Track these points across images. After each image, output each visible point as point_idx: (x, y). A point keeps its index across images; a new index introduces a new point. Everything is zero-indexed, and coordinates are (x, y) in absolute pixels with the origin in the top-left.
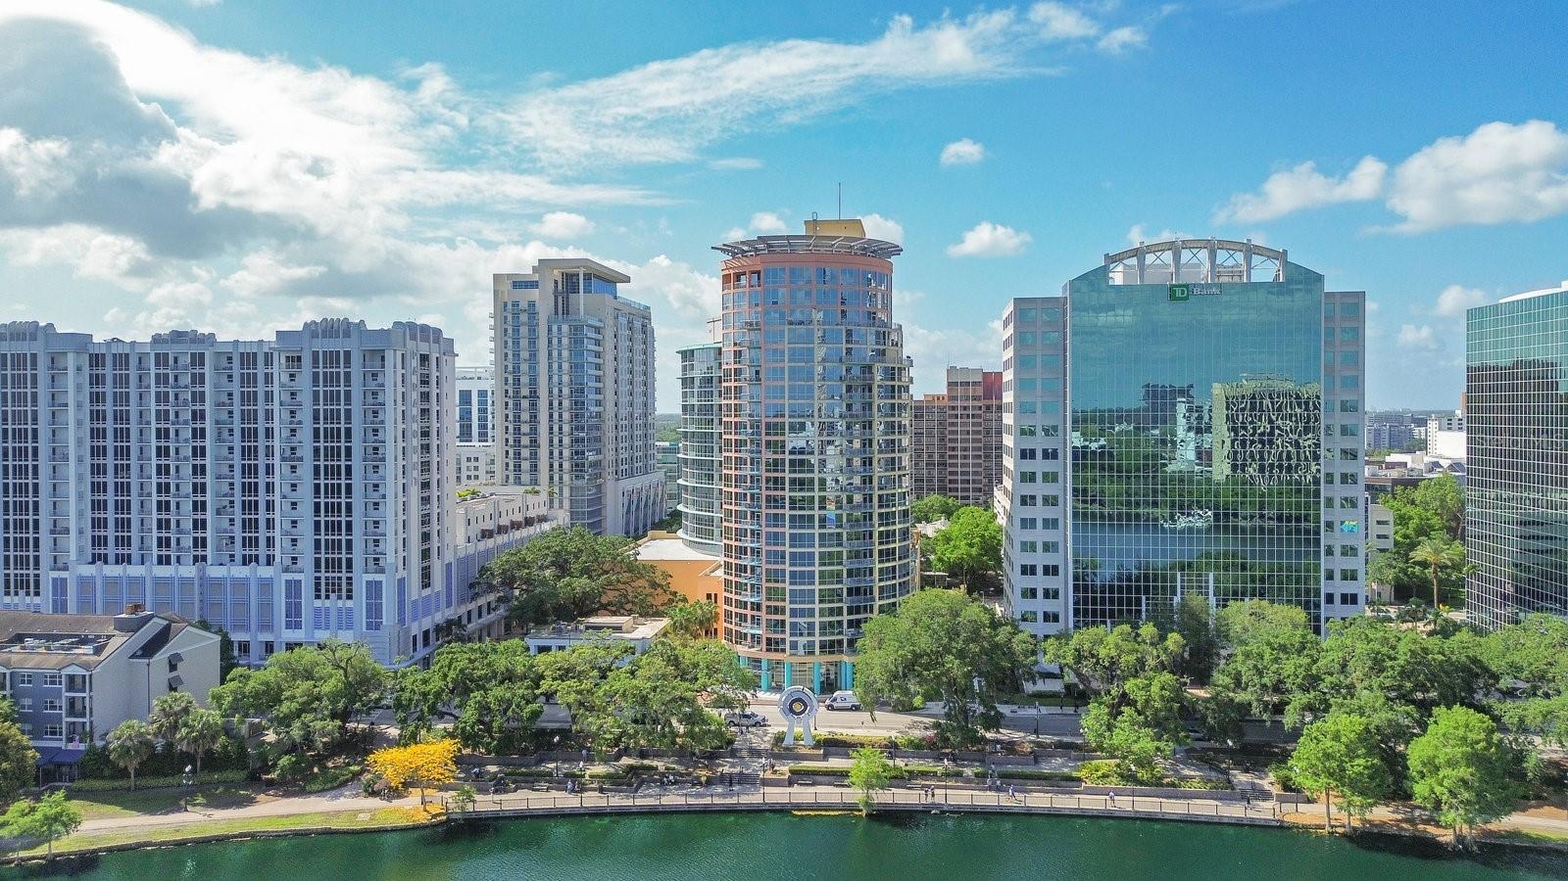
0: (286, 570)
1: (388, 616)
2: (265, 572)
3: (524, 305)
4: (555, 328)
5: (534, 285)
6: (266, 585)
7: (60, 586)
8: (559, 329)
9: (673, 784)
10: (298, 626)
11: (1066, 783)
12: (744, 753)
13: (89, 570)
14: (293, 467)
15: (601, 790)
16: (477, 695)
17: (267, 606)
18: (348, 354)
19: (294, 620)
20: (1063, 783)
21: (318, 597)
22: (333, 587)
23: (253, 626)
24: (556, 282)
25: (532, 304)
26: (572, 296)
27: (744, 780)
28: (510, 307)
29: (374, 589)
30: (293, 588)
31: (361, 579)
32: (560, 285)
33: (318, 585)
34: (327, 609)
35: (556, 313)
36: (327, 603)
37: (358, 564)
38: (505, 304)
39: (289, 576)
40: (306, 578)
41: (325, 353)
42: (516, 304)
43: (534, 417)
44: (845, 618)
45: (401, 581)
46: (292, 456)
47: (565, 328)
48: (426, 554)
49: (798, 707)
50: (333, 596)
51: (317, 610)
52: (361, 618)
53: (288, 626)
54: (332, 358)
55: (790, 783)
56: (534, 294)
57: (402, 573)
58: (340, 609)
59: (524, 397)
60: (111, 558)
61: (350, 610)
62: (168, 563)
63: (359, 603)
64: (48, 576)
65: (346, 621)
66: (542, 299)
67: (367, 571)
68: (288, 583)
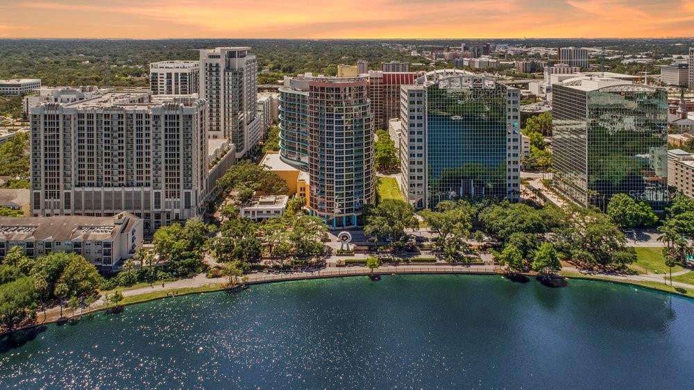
0: (155, 188)
1: (193, 203)
2: (147, 189)
3: (214, 65)
4: (226, 73)
5: (219, 57)
6: (147, 194)
7: (67, 195)
10: (159, 207)
13: (78, 189)
17: (147, 201)
18: (178, 116)
19: (158, 204)
21: (167, 198)
22: (172, 194)
23: (142, 208)
24: (226, 55)
25: (217, 65)
26: (231, 60)
28: (208, 64)
29: (188, 195)
30: (158, 195)
31: (183, 192)
33: (167, 194)
34: (170, 201)
35: (226, 67)
36: (170, 199)
37: (182, 186)
39: (156, 191)
40: (162, 192)
42: (211, 65)
43: (218, 106)
44: (354, 201)
45: (197, 191)
47: (230, 73)
48: (202, 179)
50: (172, 197)
51: (166, 202)
52: (183, 204)
53: (156, 208)
54: (172, 117)
56: (218, 60)
57: (197, 188)
58: (175, 202)
60: (86, 184)
61: (179, 202)
62: (109, 186)
63: (182, 199)
64: (63, 192)
65: (177, 205)
66: (222, 62)
67: (185, 189)
68: (155, 193)
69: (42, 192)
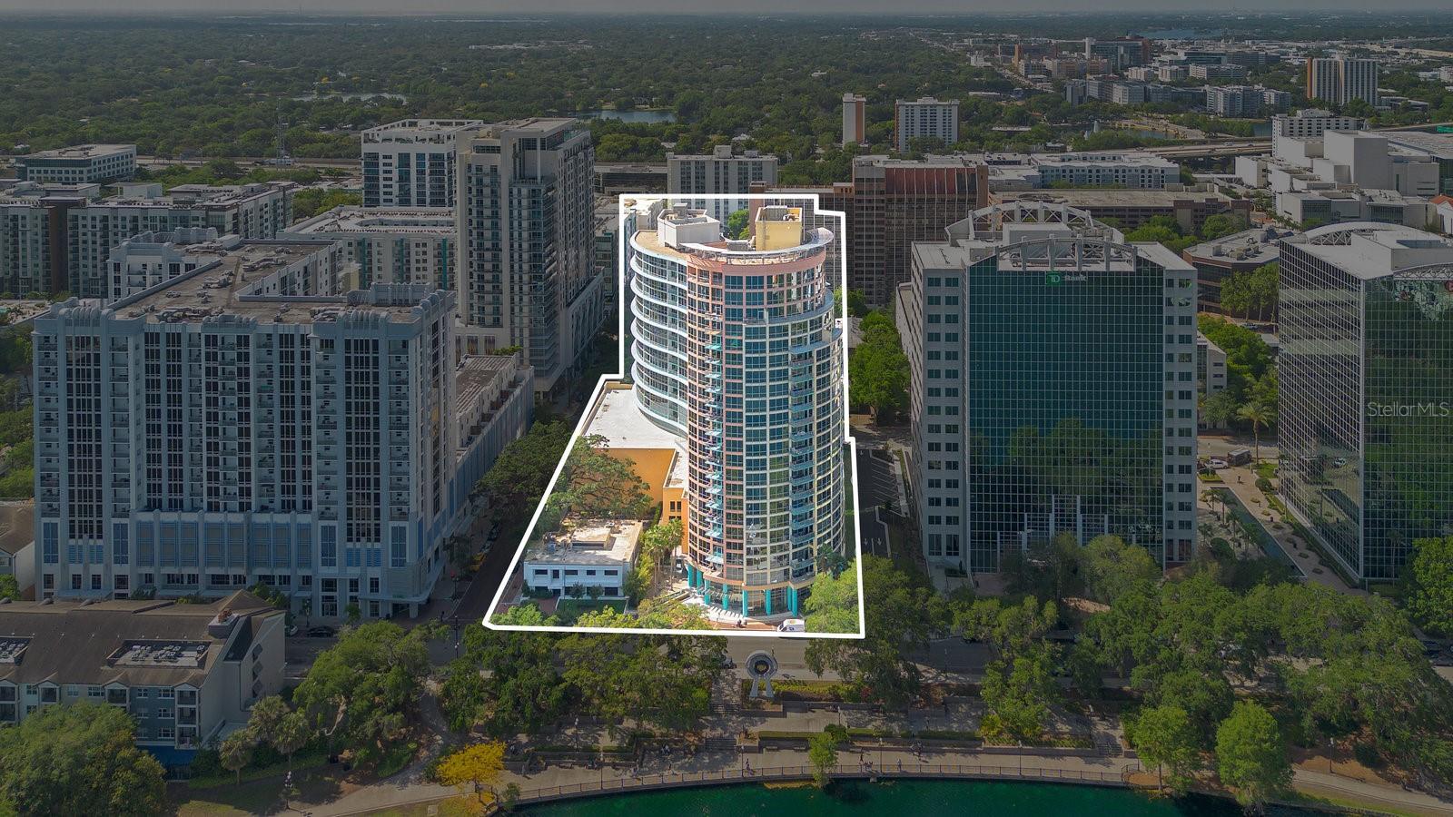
0: (322, 518)
1: (411, 553)
2: (304, 519)
3: (487, 169)
4: (515, 191)
5: (496, 150)
6: (305, 530)
7: (121, 531)
8: (519, 191)
10: (332, 563)
12: (721, 710)
13: (147, 517)
14: (327, 433)
15: (614, 766)
17: (305, 547)
18: (375, 342)
19: (328, 557)
20: (968, 742)
21: (350, 540)
22: (364, 532)
23: (292, 564)
24: (514, 146)
25: (494, 169)
26: (527, 153)
27: (726, 747)
28: (473, 168)
29: (399, 534)
30: (328, 533)
31: (387, 526)
32: (517, 148)
33: (349, 530)
34: (358, 549)
35: (515, 178)
36: (359, 545)
37: (385, 514)
38: (470, 166)
39: (326, 523)
40: (339, 526)
41: (356, 341)
42: (479, 169)
43: (496, 268)
44: (791, 551)
45: (421, 522)
46: (327, 424)
47: (524, 191)
48: (436, 486)
49: (761, 668)
50: (363, 539)
51: (349, 551)
52: (388, 557)
53: (324, 564)
54: (362, 345)
55: (760, 749)
56: (496, 159)
57: (421, 515)
58: (369, 550)
59: (488, 250)
60: (165, 504)
61: (378, 551)
62: (217, 510)
63: (386, 545)
64: (110, 522)
65: (374, 558)
66: (503, 163)
67: (392, 519)
68: (324, 528)
69: (61, 522)
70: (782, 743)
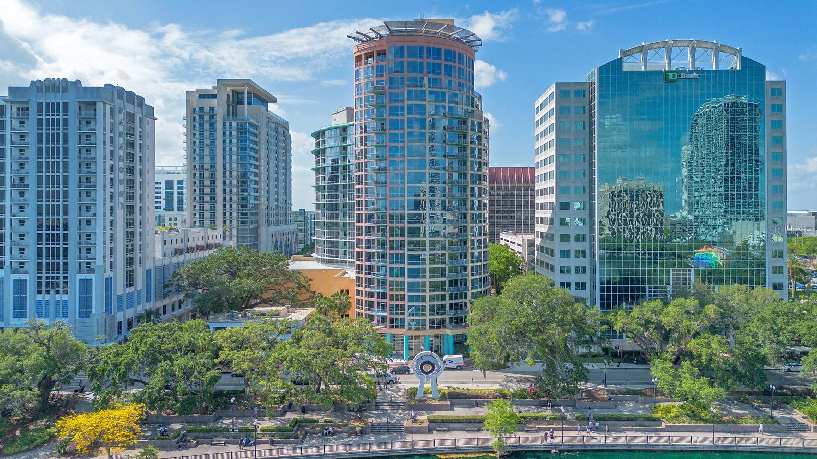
0: (15, 272)
1: (97, 307)
3: (207, 109)
4: (227, 124)
5: (214, 96)
8: (231, 125)
9: (333, 434)
10: (23, 315)
11: (650, 423)
12: (386, 406)
14: (22, 193)
15: (272, 443)
16: (164, 364)
18: (66, 105)
19: (20, 310)
20: (647, 423)
21: (40, 292)
22: (52, 284)
24: (228, 96)
25: (212, 109)
26: (238, 106)
27: (393, 429)
28: (197, 110)
29: (86, 286)
30: (20, 286)
31: (76, 278)
32: (231, 98)
33: (40, 284)
34: (47, 302)
35: (228, 114)
36: (47, 297)
37: (73, 267)
38: (194, 109)
39: (17, 277)
40: (30, 279)
41: (47, 104)
42: (201, 109)
43: (213, 183)
44: (448, 302)
45: (109, 281)
46: (20, 184)
47: (234, 124)
48: (130, 261)
49: (427, 368)
50: (52, 292)
51: (39, 303)
52: (75, 308)
53: (16, 316)
54: (53, 108)
55: (430, 431)
56: (214, 102)
57: (108, 274)
58: (57, 302)
59: (207, 170)
61: (66, 303)
63: (73, 297)
65: (63, 310)
66: (220, 106)
67: (80, 272)
68: (16, 282)
70: (452, 426)
